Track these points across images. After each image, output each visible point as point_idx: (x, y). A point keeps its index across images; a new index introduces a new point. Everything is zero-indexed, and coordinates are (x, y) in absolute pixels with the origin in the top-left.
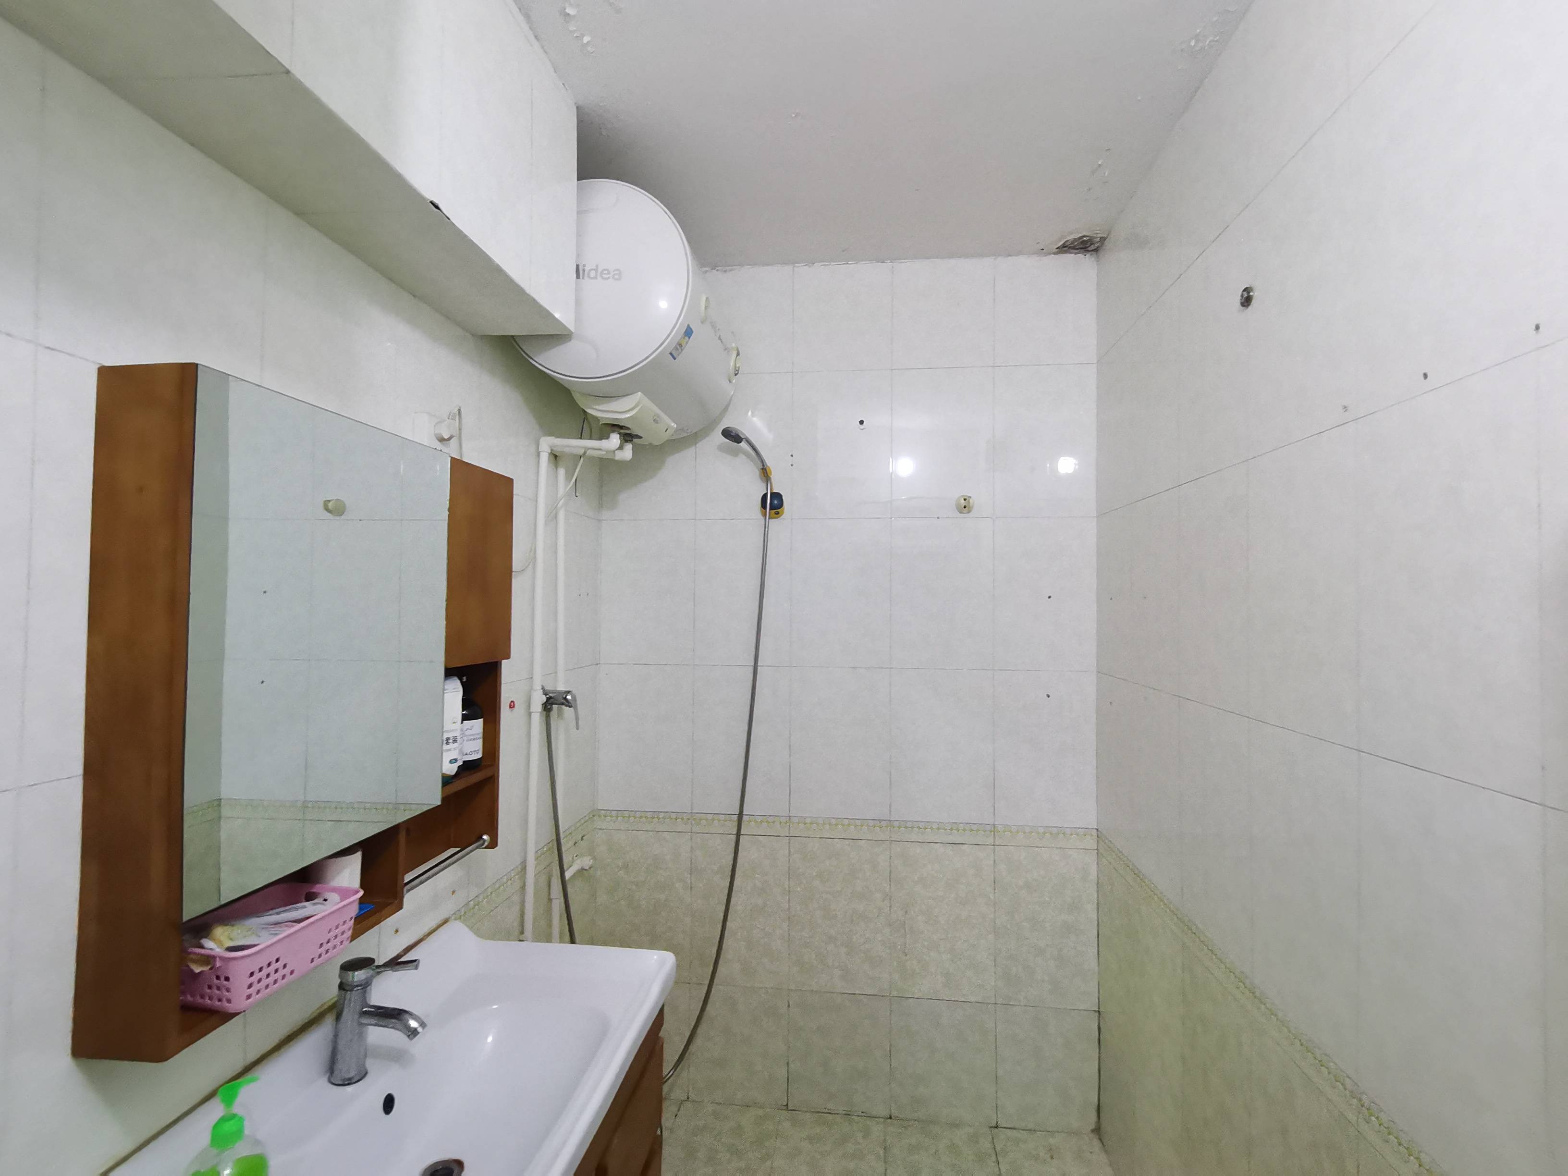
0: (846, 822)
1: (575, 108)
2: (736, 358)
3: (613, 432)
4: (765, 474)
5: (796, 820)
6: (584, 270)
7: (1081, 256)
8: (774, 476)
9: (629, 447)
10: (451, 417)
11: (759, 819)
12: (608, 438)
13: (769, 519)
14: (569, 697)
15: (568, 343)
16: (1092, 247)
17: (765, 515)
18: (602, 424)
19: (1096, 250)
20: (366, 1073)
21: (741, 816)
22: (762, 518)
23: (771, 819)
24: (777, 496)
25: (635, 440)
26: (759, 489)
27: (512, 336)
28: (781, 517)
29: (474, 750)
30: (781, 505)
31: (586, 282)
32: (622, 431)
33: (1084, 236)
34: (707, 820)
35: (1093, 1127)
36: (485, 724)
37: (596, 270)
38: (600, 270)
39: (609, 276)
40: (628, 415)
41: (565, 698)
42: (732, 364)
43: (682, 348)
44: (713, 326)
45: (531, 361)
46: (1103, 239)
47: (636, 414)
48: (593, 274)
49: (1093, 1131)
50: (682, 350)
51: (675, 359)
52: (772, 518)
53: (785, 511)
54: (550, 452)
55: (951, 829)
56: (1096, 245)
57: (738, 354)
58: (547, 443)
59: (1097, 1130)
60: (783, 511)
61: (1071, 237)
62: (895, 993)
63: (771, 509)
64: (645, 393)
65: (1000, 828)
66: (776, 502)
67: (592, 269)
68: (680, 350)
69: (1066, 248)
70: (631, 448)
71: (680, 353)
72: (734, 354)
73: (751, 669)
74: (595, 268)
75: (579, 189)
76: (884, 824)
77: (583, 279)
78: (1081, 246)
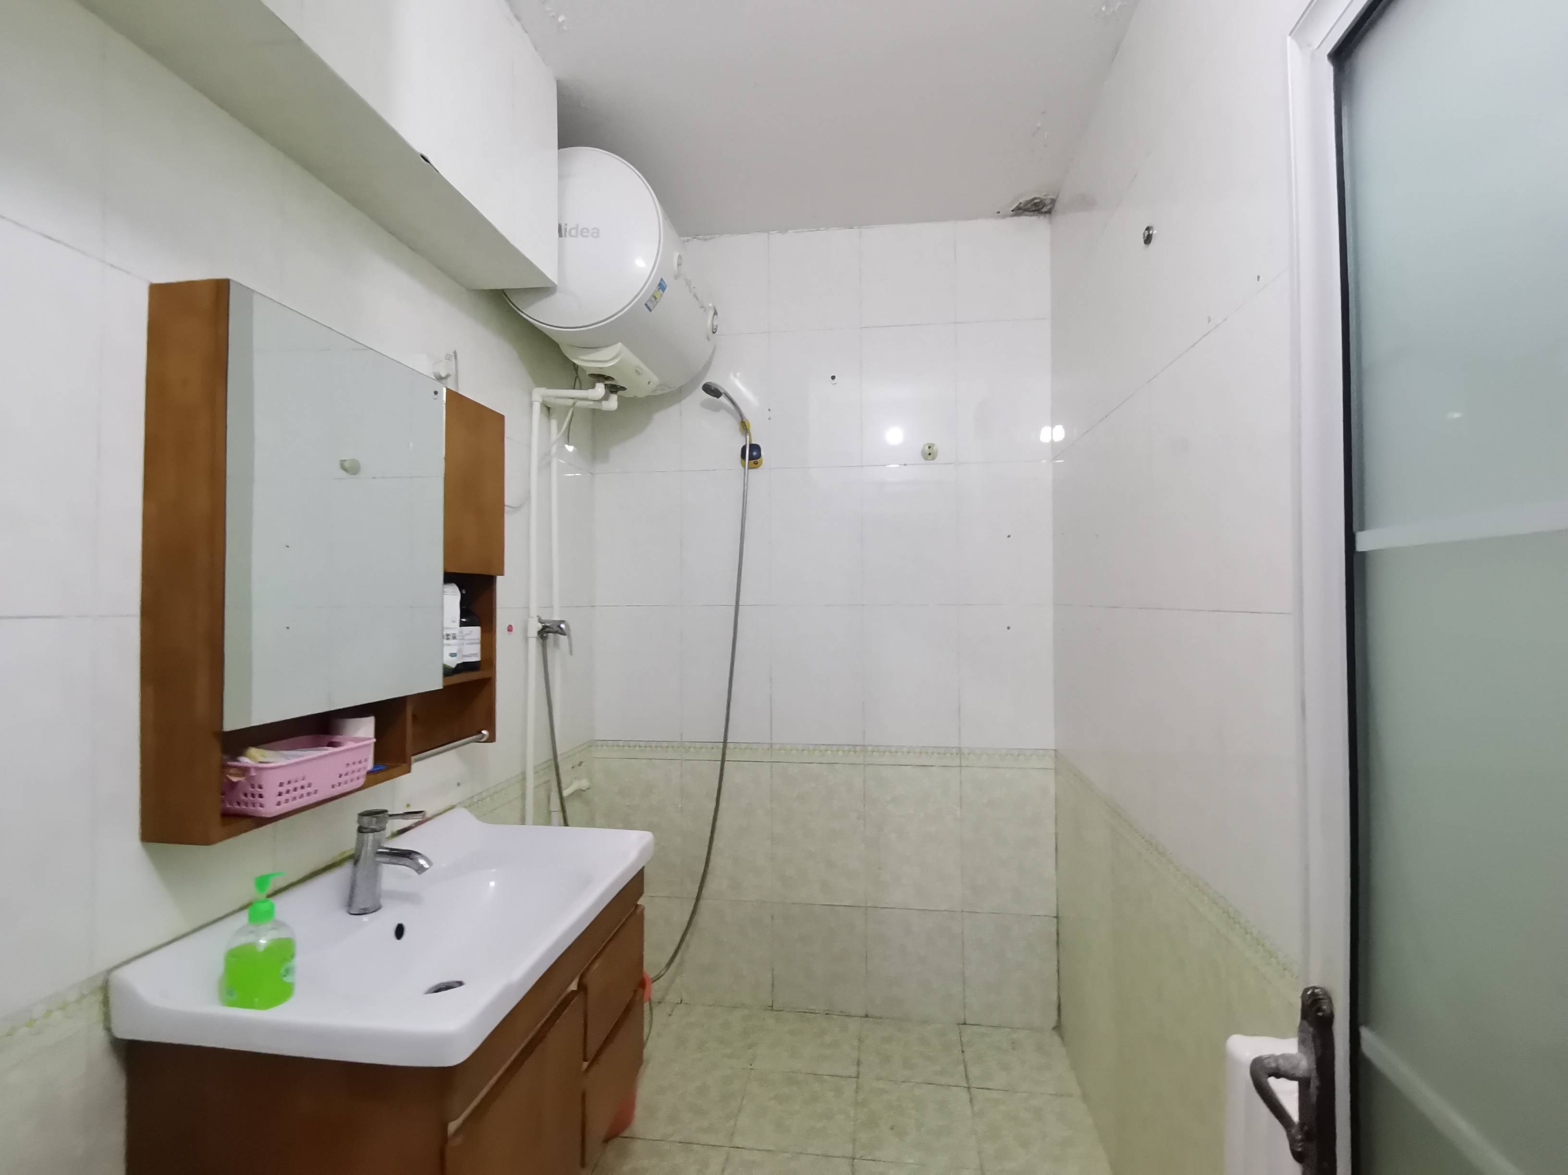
0: (823, 748)
1: (555, 82)
2: (713, 317)
3: (599, 382)
4: (744, 427)
5: (777, 747)
6: (566, 229)
7: (1034, 218)
8: (752, 429)
9: (614, 398)
10: (448, 357)
11: (743, 746)
12: (593, 387)
13: (748, 469)
14: (563, 626)
15: (553, 296)
16: (1044, 210)
17: (744, 467)
18: (589, 375)
19: (1049, 212)
20: (379, 908)
21: (725, 742)
22: (741, 467)
23: (755, 746)
24: (755, 448)
25: (620, 393)
26: (739, 442)
27: (503, 290)
28: (760, 467)
29: (472, 653)
30: (759, 456)
31: (568, 240)
32: (607, 382)
33: (1035, 198)
34: (695, 748)
35: (1053, 1024)
36: (483, 632)
37: (576, 228)
38: (580, 228)
39: (588, 234)
40: (610, 364)
41: (559, 626)
42: (709, 322)
43: (657, 300)
44: (688, 283)
45: (520, 313)
46: (1053, 201)
47: (617, 363)
48: (573, 232)
49: (1053, 1028)
50: (657, 303)
51: (651, 311)
52: (752, 468)
53: (764, 461)
54: (541, 401)
55: (921, 753)
56: (1049, 207)
57: (715, 313)
58: (540, 394)
59: (1058, 1028)
60: (762, 461)
61: (1022, 200)
62: (870, 905)
63: (750, 459)
64: (627, 344)
65: (966, 751)
66: (755, 454)
67: (573, 228)
68: (655, 303)
69: (1020, 210)
70: (616, 399)
71: (656, 305)
72: (712, 313)
73: (733, 608)
74: (575, 226)
75: (560, 157)
76: (858, 748)
77: (565, 236)
78: (1034, 209)
